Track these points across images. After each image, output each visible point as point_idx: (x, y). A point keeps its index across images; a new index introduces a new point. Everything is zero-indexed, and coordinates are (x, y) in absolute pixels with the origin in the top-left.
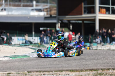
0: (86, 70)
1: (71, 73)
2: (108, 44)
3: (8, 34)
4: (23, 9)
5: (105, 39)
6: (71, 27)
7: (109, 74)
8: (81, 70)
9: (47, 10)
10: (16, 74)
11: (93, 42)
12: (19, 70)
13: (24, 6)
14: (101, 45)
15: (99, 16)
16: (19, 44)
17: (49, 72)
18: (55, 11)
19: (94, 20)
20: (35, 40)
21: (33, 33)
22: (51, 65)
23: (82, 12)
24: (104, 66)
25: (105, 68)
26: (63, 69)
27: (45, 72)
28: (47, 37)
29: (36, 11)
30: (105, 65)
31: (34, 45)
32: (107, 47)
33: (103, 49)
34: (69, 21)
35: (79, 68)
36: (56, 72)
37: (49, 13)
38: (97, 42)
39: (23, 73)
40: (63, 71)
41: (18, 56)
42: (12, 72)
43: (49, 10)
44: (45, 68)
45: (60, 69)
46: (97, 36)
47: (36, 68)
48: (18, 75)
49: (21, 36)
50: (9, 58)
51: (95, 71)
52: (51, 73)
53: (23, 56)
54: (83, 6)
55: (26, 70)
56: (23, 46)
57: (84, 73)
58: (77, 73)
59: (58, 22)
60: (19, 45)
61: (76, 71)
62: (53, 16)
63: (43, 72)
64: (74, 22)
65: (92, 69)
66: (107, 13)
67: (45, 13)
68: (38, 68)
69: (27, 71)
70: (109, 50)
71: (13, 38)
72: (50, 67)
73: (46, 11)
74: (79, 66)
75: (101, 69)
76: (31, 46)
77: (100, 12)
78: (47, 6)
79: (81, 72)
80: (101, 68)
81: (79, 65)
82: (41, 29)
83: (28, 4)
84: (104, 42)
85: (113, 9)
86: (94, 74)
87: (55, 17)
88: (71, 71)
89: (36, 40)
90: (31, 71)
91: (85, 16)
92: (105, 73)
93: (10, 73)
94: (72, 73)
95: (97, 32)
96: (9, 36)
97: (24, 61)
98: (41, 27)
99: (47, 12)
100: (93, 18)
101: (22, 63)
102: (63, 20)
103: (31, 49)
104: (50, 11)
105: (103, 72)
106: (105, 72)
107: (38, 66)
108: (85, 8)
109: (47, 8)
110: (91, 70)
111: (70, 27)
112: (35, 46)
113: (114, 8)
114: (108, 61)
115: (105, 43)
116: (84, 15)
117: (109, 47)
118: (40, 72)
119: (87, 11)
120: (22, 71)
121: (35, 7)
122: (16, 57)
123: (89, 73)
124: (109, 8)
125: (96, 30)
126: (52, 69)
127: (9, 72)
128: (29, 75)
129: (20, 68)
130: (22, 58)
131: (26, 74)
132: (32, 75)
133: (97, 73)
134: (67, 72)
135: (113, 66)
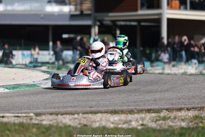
0: (140, 111)
1: (112, 116)
2: (183, 63)
3: (6, 46)
6: (118, 32)
7: (180, 118)
8: (131, 111)
9: (76, 2)
10: (13, 118)
12: (19, 110)
14: (171, 66)
15: (167, 13)
16: (25, 65)
17: (73, 114)
18: (89, 3)
19: (158, 21)
21: (51, 44)
22: (79, 101)
23: (137, 6)
25: (173, 106)
26: (99, 109)
27: (66, 114)
28: (75, 51)
29: (57, 5)
30: (174, 101)
31: (50, 65)
32: (182, 69)
33: (173, 72)
34: (114, 22)
35: (128, 108)
36: (85, 115)
37: (79, 7)
39: (26, 116)
40: (97, 113)
41: (20, 86)
42: (8, 115)
43: (79, 2)
44: (66, 107)
45: (92, 109)
47: (51, 108)
48: (17, 120)
49: (29, 49)
50: (3, 89)
51: (156, 114)
52: (76, 116)
53: (28, 86)
55: (32, 111)
56: (30, 67)
57: (136, 116)
58: (123, 117)
59: (95, 25)
60: (23, 66)
61: (122, 114)
62: (85, 12)
63: (62, 114)
64: (122, 23)
65: (151, 110)
66: (182, 7)
67: (72, 8)
68: (55, 108)
69: (34, 114)
70: (185, 74)
71: (14, 52)
72: (76, 105)
73: (73, 3)
74: (128, 104)
75: (167, 110)
76: (44, 68)
79: (131, 114)
80: (166, 107)
81: (128, 102)
82: (65, 36)
86: (154, 117)
87: (89, 15)
88: (112, 112)
90: (41, 113)
91: (143, 13)
92: (172, 117)
93: (3, 117)
94: (115, 116)
96: (8, 49)
97: (31, 94)
98: (65, 33)
99: (76, 5)
100: (156, 17)
101: (26, 98)
102: (104, 20)
103: (43, 74)
104: (81, 4)
105: (170, 115)
107: (54, 104)
110: (149, 111)
111: (116, 33)
112: (53, 68)
114: (179, 95)
116: (140, 12)
117: (185, 69)
118: (57, 114)
119: (146, 4)
120: (25, 113)
122: (16, 88)
123: (145, 117)
126: (79, 109)
127: (2, 115)
128: (38, 120)
129: (21, 108)
130: (26, 89)
131: (31, 119)
132: (42, 121)
133: (159, 116)
134: (105, 115)
135: (188, 104)
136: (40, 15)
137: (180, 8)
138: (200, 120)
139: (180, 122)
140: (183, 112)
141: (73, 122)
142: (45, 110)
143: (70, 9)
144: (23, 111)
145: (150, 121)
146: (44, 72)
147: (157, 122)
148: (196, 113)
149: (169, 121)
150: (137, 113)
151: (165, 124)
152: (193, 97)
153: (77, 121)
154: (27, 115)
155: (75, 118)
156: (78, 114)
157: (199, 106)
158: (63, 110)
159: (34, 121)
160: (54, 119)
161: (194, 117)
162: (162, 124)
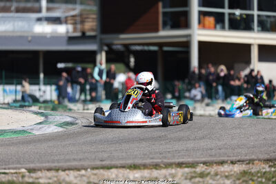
0: (168, 166)
1: (131, 172)
4: (17, 17)
5: (213, 90)
6: (132, 60)
7: (223, 174)
8: (156, 165)
9: (74, 20)
11: (186, 98)
12: (5, 165)
13: (18, 10)
14: (203, 104)
15: (199, 35)
16: (8, 104)
17: (79, 170)
18: (93, 22)
19: (186, 45)
20: (44, 92)
21: (42, 76)
22: (85, 153)
23: (157, 24)
24: (210, 156)
25: (212, 159)
26: (113, 163)
27: (69, 169)
28: (75, 85)
29: (48, 24)
30: (213, 152)
31: (42, 105)
33: (207, 113)
34: (126, 46)
35: (151, 161)
36: (95, 171)
37: (79, 26)
38: (195, 96)
39: (16, 173)
40: (111, 168)
41: (5, 132)
43: (79, 20)
44: (69, 160)
45: (104, 163)
46: (193, 82)
47: (49, 162)
48: (4, 177)
49: (12, 84)
51: (190, 169)
52: (83, 172)
53: (15, 132)
54: (161, 10)
55: (24, 166)
57: (164, 171)
58: (146, 173)
59: (101, 50)
60: (6, 106)
61: (144, 169)
62: (88, 34)
63: (64, 170)
64: (138, 48)
65: (182, 163)
66: (218, 26)
67: (70, 27)
68: (53, 161)
69: (26, 169)
72: (82, 157)
73: (72, 22)
74: (151, 156)
75: (204, 163)
76: (35, 108)
77: (201, 25)
78: (74, 9)
79: (157, 169)
80: (204, 159)
81: (151, 153)
82: (60, 65)
83: (29, 5)
84: (210, 97)
85: (232, 16)
86: (187, 174)
87: (93, 37)
88: (131, 167)
89: (48, 92)
90: (37, 168)
91: (166, 34)
92: (212, 173)
94: (135, 171)
95: (194, 72)
97: (19, 142)
98: (61, 62)
99: (74, 24)
100: (184, 39)
101: (13, 149)
102: (113, 44)
103: (35, 116)
104: (82, 22)
105: (208, 171)
106: (213, 170)
107: (52, 157)
108: (165, 14)
109: (73, 16)
110: (180, 165)
111: (129, 62)
112: (46, 108)
113: (234, 14)
114: (219, 143)
115: (213, 98)
116: (162, 33)
118: (57, 170)
119: (170, 23)
120: (13, 169)
121: (44, 14)
123: (176, 173)
124: (223, 14)
125: (192, 69)
126: (86, 163)
128: (32, 177)
129: (9, 162)
130: (13, 136)
131: (23, 177)
132: (38, 178)
133: (195, 172)
134: (121, 171)
135: (232, 155)
136: (27, 37)
137: (215, 28)
138: (250, 177)
139: (223, 180)
140: (226, 166)
141: (80, 180)
142: (41, 165)
143: (67, 29)
144: (11, 166)
145: (183, 178)
146: (37, 113)
147: (193, 180)
148: (243, 167)
149: (208, 178)
150: (164, 168)
151: (204, 182)
152: (238, 146)
153: (85, 178)
154: (18, 171)
155: (83, 175)
156: (86, 169)
157: (248, 158)
158: (65, 165)
159: (27, 180)
160: (54, 176)
161: (241, 173)
162: (199, 182)
